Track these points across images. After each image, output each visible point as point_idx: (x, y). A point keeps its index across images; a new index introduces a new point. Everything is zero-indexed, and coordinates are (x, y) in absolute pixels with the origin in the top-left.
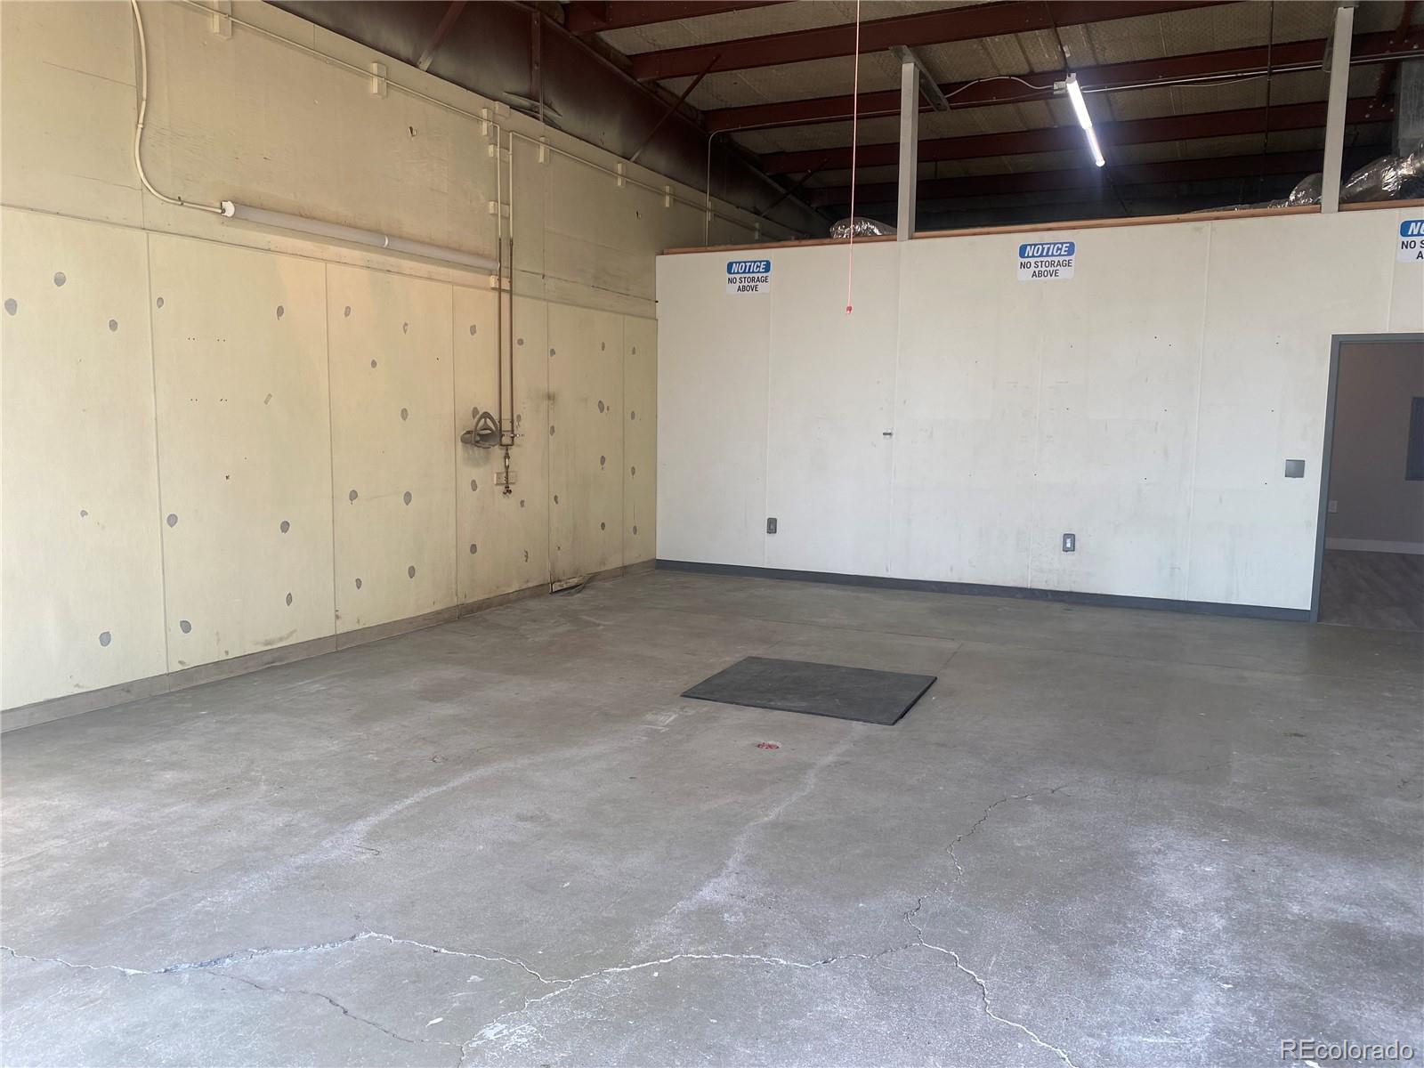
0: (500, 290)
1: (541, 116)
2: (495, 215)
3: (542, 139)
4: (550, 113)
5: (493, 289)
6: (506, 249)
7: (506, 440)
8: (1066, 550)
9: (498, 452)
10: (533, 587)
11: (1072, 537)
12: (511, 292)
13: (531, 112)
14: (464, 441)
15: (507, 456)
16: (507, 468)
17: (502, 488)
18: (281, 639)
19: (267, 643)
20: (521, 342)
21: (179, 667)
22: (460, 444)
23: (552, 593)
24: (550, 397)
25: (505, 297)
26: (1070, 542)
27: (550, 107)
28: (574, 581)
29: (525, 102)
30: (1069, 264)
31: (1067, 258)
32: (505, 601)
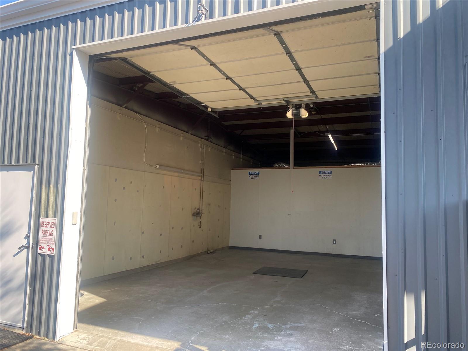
0: (201, 180)
1: (209, 141)
2: (201, 163)
3: (210, 146)
4: (211, 140)
5: (200, 180)
6: (202, 171)
7: (201, 215)
8: (334, 243)
9: (199, 218)
10: (204, 252)
11: (335, 240)
12: (203, 180)
13: (207, 140)
14: (193, 215)
15: (201, 219)
16: (200, 221)
17: (199, 227)
18: (158, 261)
19: (156, 262)
20: (204, 192)
21: (141, 266)
22: (192, 216)
23: (208, 253)
24: (209, 205)
25: (202, 181)
26: (335, 242)
27: (212, 139)
28: (212, 251)
29: (206, 138)
30: (331, 176)
31: (330, 174)
32: (198, 255)
